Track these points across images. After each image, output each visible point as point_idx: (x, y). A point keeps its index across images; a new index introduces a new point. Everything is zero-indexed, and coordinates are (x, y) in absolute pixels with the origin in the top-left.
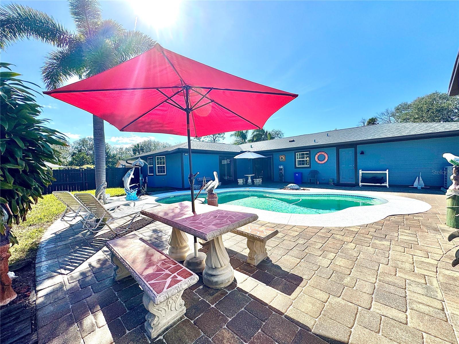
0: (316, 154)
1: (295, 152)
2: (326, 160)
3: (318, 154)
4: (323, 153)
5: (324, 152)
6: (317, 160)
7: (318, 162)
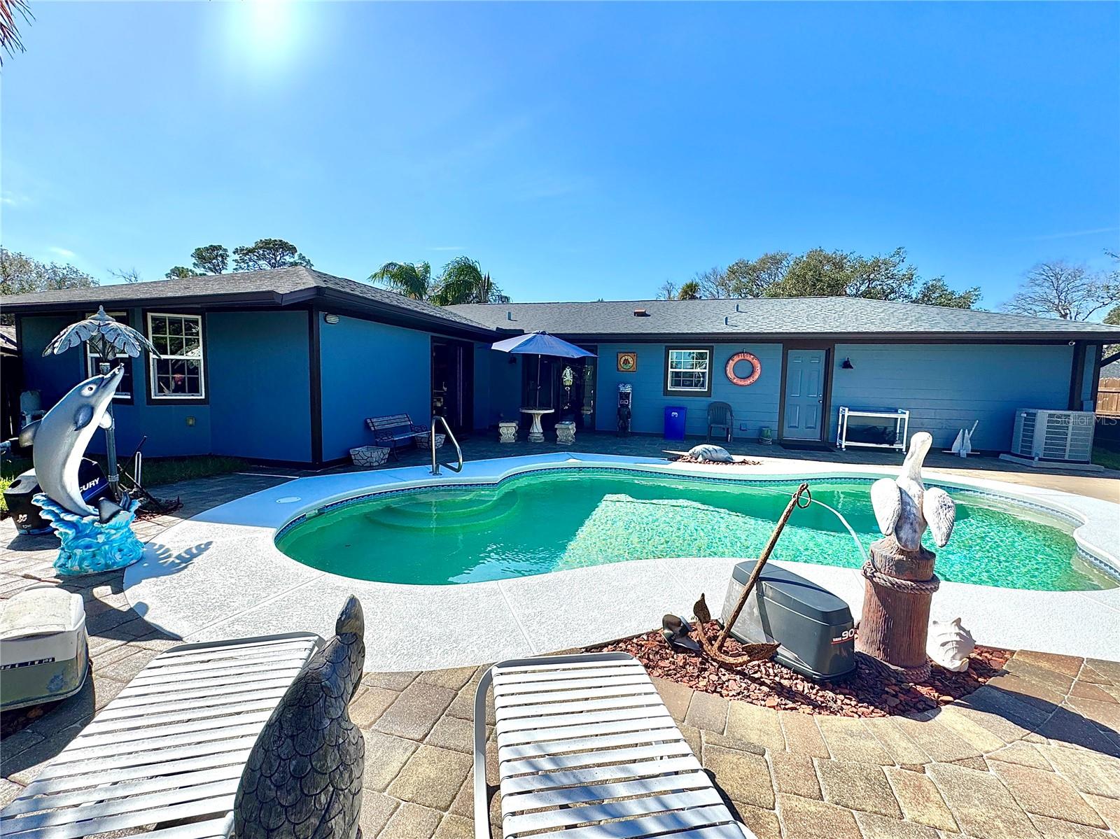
0: (731, 358)
1: (666, 347)
2: (756, 376)
3: (736, 359)
4: (750, 358)
5: (751, 354)
6: (730, 374)
7: (735, 381)
